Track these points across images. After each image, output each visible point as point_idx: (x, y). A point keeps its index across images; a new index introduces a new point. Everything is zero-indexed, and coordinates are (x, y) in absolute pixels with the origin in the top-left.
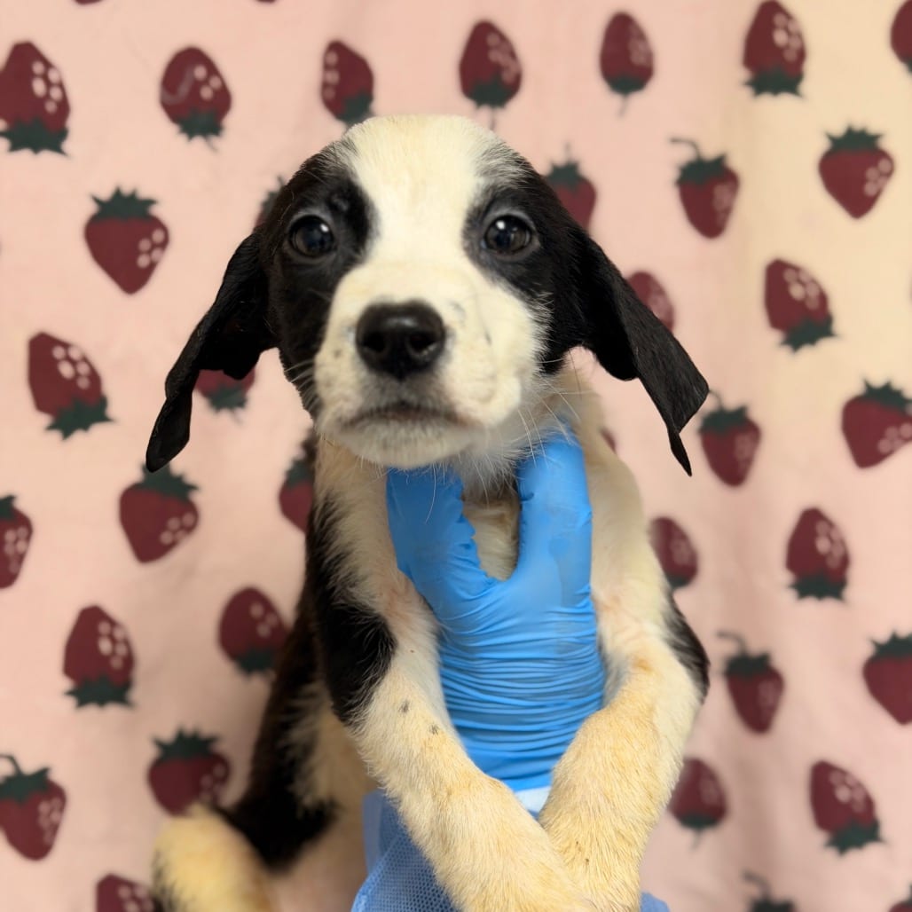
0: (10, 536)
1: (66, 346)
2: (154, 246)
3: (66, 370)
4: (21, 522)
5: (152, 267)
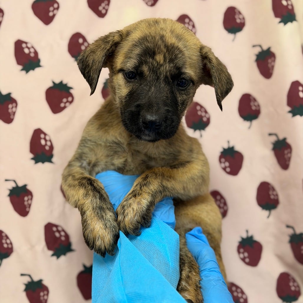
0: (10, 106)
1: (26, 43)
2: (54, 9)
3: (26, 51)
4: (14, 101)
5: (54, 16)
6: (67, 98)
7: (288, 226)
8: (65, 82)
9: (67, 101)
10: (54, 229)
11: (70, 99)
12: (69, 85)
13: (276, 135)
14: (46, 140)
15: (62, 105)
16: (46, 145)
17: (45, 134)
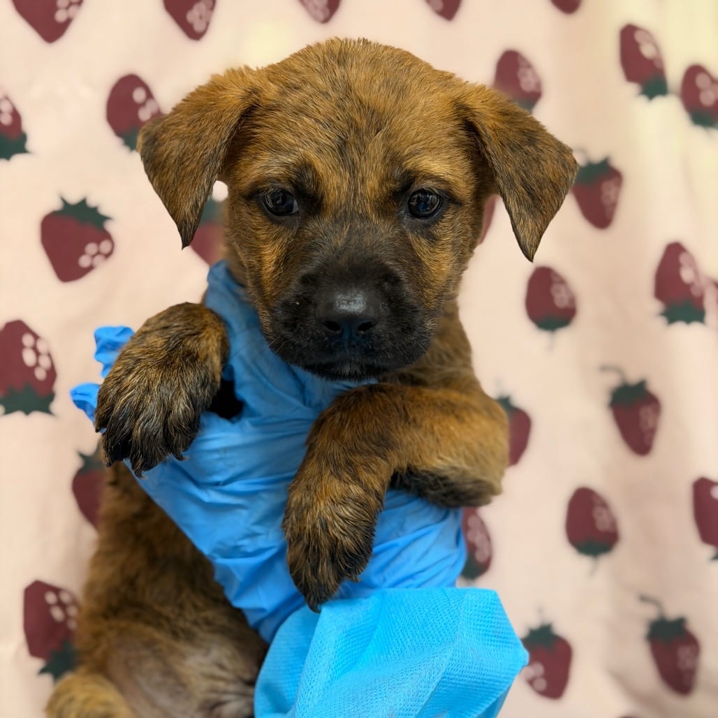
2: (71, 3)
6: (98, 242)
7: (644, 599)
8: (92, 202)
9: (99, 253)
10: (51, 598)
11: (105, 246)
12: (104, 211)
13: (619, 370)
14: (38, 354)
15: (84, 261)
16: (37, 365)
17: (36, 337)
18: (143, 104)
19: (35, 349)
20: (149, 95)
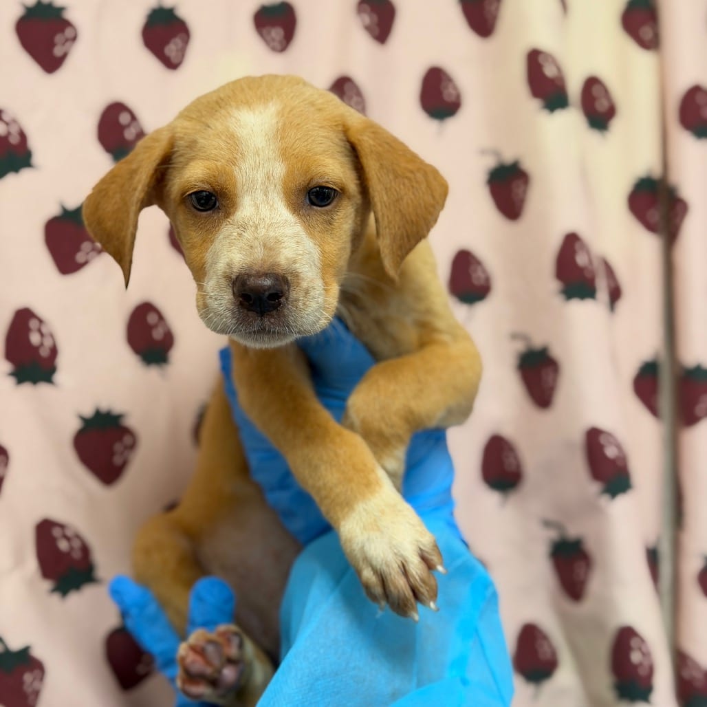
7: (547, 524)
9: (92, 250)
10: (57, 533)
13: (526, 338)
14: (42, 335)
15: (80, 257)
16: (42, 344)
17: (41, 321)
18: (128, 126)
19: (40, 331)
20: (134, 118)
